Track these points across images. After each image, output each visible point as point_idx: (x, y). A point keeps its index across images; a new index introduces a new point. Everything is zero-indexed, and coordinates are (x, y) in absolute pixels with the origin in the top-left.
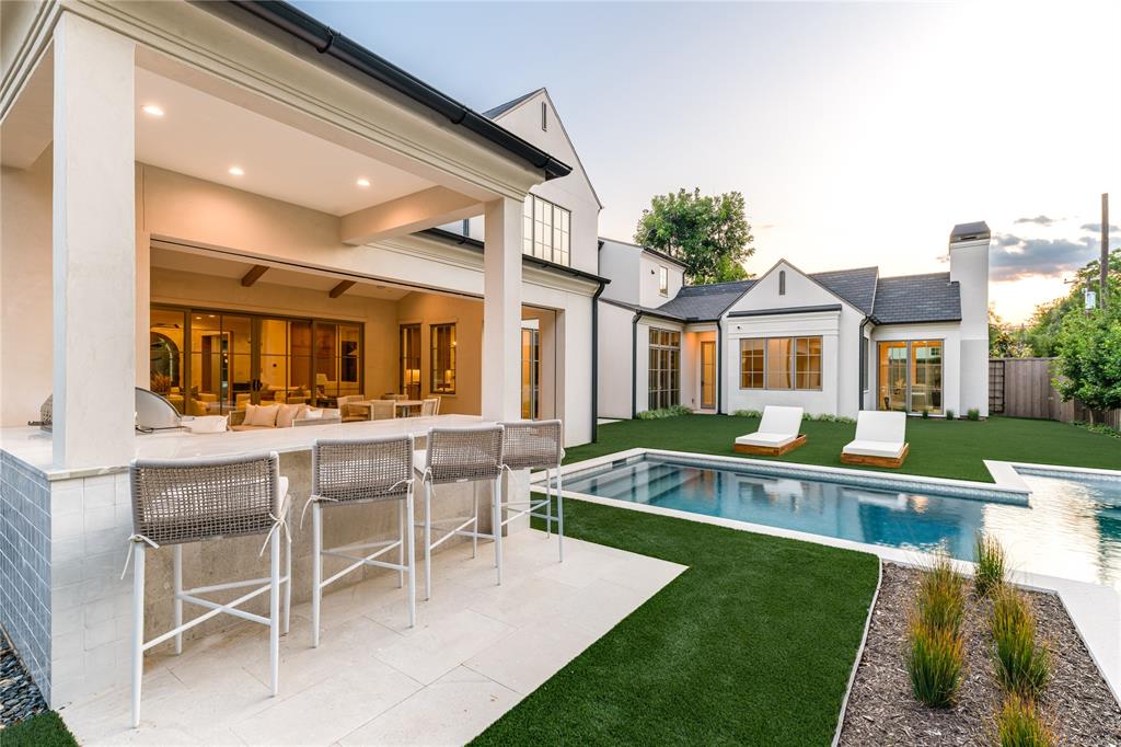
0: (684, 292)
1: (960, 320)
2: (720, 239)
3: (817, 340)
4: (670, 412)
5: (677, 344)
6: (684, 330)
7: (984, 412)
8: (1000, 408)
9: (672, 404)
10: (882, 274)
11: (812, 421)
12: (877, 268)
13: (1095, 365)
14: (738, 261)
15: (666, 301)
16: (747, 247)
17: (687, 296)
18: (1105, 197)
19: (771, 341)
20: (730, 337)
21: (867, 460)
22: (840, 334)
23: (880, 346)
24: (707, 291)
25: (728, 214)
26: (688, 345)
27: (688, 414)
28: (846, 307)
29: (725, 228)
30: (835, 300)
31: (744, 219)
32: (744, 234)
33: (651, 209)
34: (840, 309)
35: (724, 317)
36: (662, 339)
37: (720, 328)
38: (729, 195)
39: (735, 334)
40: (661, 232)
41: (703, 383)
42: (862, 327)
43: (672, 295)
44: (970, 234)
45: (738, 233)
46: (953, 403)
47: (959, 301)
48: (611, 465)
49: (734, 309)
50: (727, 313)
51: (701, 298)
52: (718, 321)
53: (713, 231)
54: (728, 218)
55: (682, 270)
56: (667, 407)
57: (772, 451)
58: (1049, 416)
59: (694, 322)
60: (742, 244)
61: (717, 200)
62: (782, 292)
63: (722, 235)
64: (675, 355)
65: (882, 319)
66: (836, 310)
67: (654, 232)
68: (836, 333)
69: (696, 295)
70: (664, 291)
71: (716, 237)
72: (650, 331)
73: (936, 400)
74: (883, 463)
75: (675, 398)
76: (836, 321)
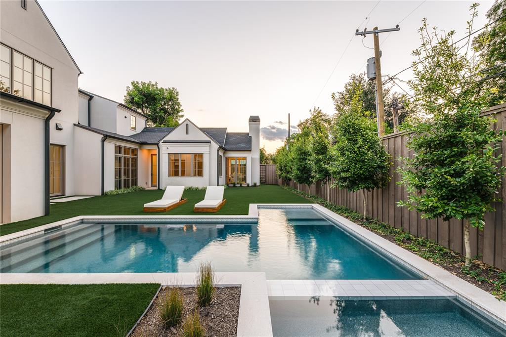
0: (146, 130)
1: (251, 150)
2: (168, 108)
3: (201, 155)
4: (131, 189)
5: (136, 155)
6: (141, 148)
7: (258, 183)
8: (264, 182)
9: (132, 185)
10: (229, 131)
11: (199, 190)
12: (226, 128)
13: (285, 166)
14: (177, 119)
15: (134, 133)
16: (180, 114)
17: (147, 131)
18: (289, 114)
19: (182, 155)
20: (163, 152)
21: (205, 210)
22: (210, 154)
23: (227, 159)
24: (157, 131)
25: (171, 97)
26: (143, 156)
27: (141, 190)
28: (212, 142)
29: (170, 103)
30: (208, 139)
31: (179, 101)
32: (179, 108)
33: (131, 87)
34: (210, 143)
35: (161, 142)
36: (124, 151)
37: (159, 148)
38: (171, 88)
39: (166, 150)
40: (136, 99)
41: (152, 175)
42: (218, 151)
43: (139, 130)
44: (254, 120)
45: (176, 107)
46: (249, 181)
47: (251, 143)
48: (43, 232)
49: (165, 139)
50: (162, 141)
51: (153, 133)
52: (157, 144)
53: (165, 104)
54: (171, 99)
55: (146, 119)
56: (128, 187)
57: (163, 209)
58: (276, 184)
59: (145, 144)
60: (178, 112)
61: (166, 90)
62: (187, 133)
63: (169, 107)
64: (135, 161)
65: (227, 148)
66: (208, 143)
67: (133, 98)
68: (208, 152)
69: (152, 132)
70: (135, 128)
71: (167, 107)
72: (115, 147)
73: (244, 179)
74: (211, 211)
75: (135, 182)
76: (208, 148)
